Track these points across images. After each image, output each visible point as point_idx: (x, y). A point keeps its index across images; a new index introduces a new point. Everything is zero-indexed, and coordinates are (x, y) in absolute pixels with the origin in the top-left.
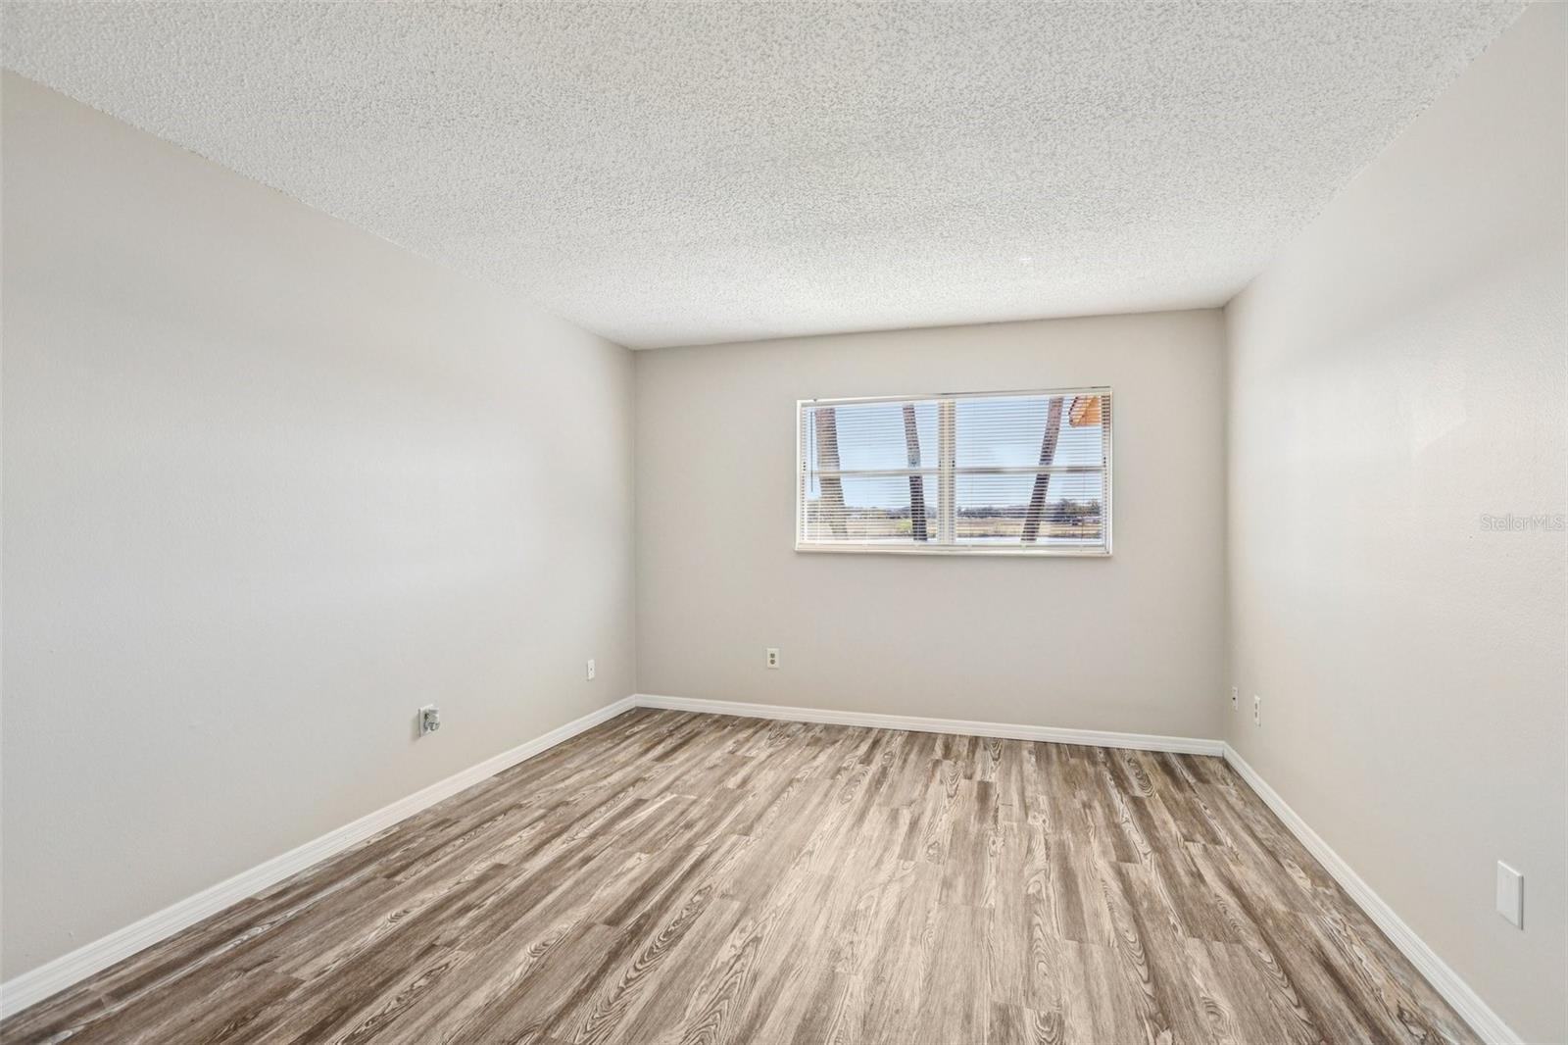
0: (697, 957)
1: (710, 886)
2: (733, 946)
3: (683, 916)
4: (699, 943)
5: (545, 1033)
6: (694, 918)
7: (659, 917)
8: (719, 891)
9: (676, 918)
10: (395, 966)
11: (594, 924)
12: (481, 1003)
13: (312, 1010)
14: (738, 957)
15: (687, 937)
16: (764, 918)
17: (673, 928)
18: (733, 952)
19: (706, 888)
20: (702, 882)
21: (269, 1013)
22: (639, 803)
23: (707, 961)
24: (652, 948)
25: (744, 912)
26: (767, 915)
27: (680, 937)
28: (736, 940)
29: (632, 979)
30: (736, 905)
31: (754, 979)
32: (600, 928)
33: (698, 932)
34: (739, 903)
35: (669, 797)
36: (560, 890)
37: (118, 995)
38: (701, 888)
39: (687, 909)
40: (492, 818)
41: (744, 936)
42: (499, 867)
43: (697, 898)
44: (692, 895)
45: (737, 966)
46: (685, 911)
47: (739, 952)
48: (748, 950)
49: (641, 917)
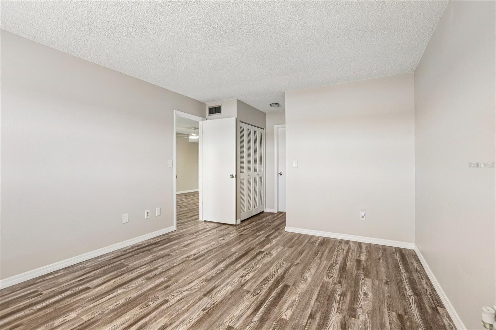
0: (259, 274)
1: (254, 296)
2: (249, 276)
3: (264, 285)
4: (259, 277)
6: (260, 285)
7: (272, 286)
8: (250, 293)
9: (266, 285)
14: (248, 273)
15: (262, 279)
16: (237, 283)
17: (267, 282)
18: (249, 275)
19: (255, 295)
20: (256, 299)
23: (257, 273)
24: (272, 277)
25: (243, 285)
26: (236, 283)
27: (264, 280)
28: (248, 278)
29: (276, 271)
30: (245, 288)
31: (245, 269)
32: (290, 284)
33: (259, 280)
34: (244, 288)
38: (257, 296)
39: (262, 288)
41: (245, 278)
43: (259, 292)
44: (261, 293)
45: (249, 271)
46: (263, 287)
47: (248, 274)
48: (245, 275)
49: (278, 287)
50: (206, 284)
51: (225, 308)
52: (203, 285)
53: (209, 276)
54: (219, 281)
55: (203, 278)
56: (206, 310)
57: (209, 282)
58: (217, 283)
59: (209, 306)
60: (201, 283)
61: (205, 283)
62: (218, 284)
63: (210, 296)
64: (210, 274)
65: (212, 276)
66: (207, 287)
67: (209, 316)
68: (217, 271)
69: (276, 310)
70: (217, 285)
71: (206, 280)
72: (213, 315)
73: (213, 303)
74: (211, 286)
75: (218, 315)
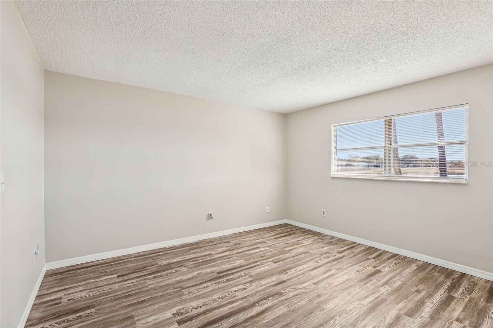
5: (182, 289)
10: (173, 267)
11: (215, 272)
12: (178, 279)
13: (154, 270)
21: (149, 268)
22: (258, 248)
35: (267, 248)
36: (217, 263)
37: (135, 257)
40: (220, 243)
42: (211, 254)
50: (282, 290)
51: (273, 271)
52: (284, 290)
53: (276, 299)
54: (269, 290)
55: (283, 298)
56: (286, 273)
57: (278, 292)
58: (271, 289)
59: (284, 274)
60: (285, 293)
61: (282, 292)
62: (270, 287)
63: (281, 280)
64: (274, 301)
65: (273, 297)
66: (281, 288)
67: (285, 269)
68: (265, 303)
69: (244, 264)
70: (272, 287)
71: (281, 294)
72: (282, 269)
73: (280, 275)
74: (277, 288)
75: (279, 269)
